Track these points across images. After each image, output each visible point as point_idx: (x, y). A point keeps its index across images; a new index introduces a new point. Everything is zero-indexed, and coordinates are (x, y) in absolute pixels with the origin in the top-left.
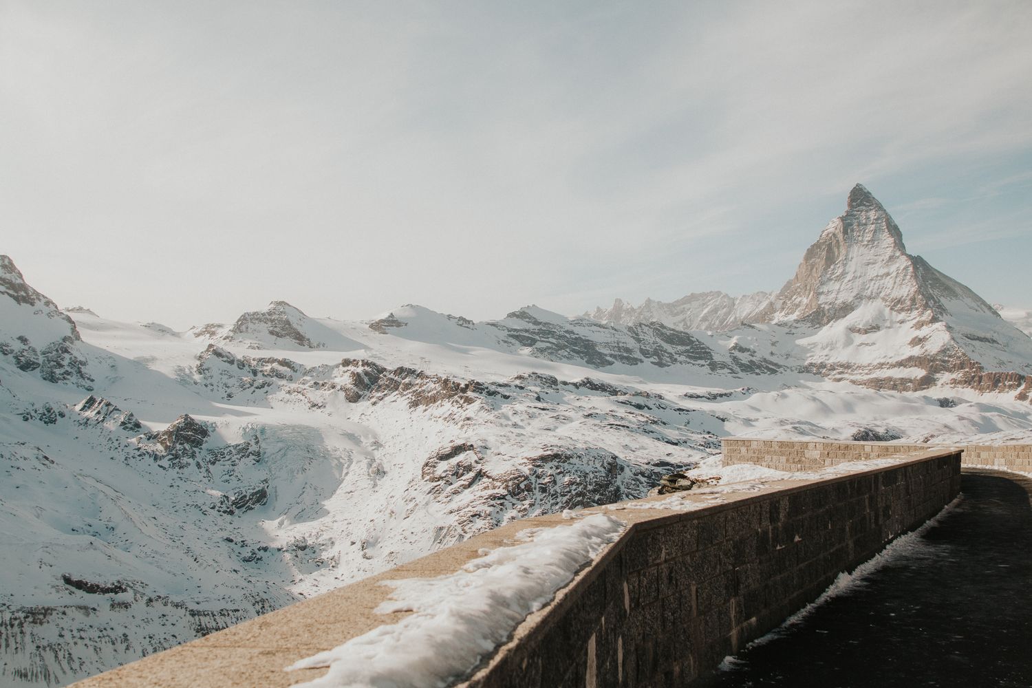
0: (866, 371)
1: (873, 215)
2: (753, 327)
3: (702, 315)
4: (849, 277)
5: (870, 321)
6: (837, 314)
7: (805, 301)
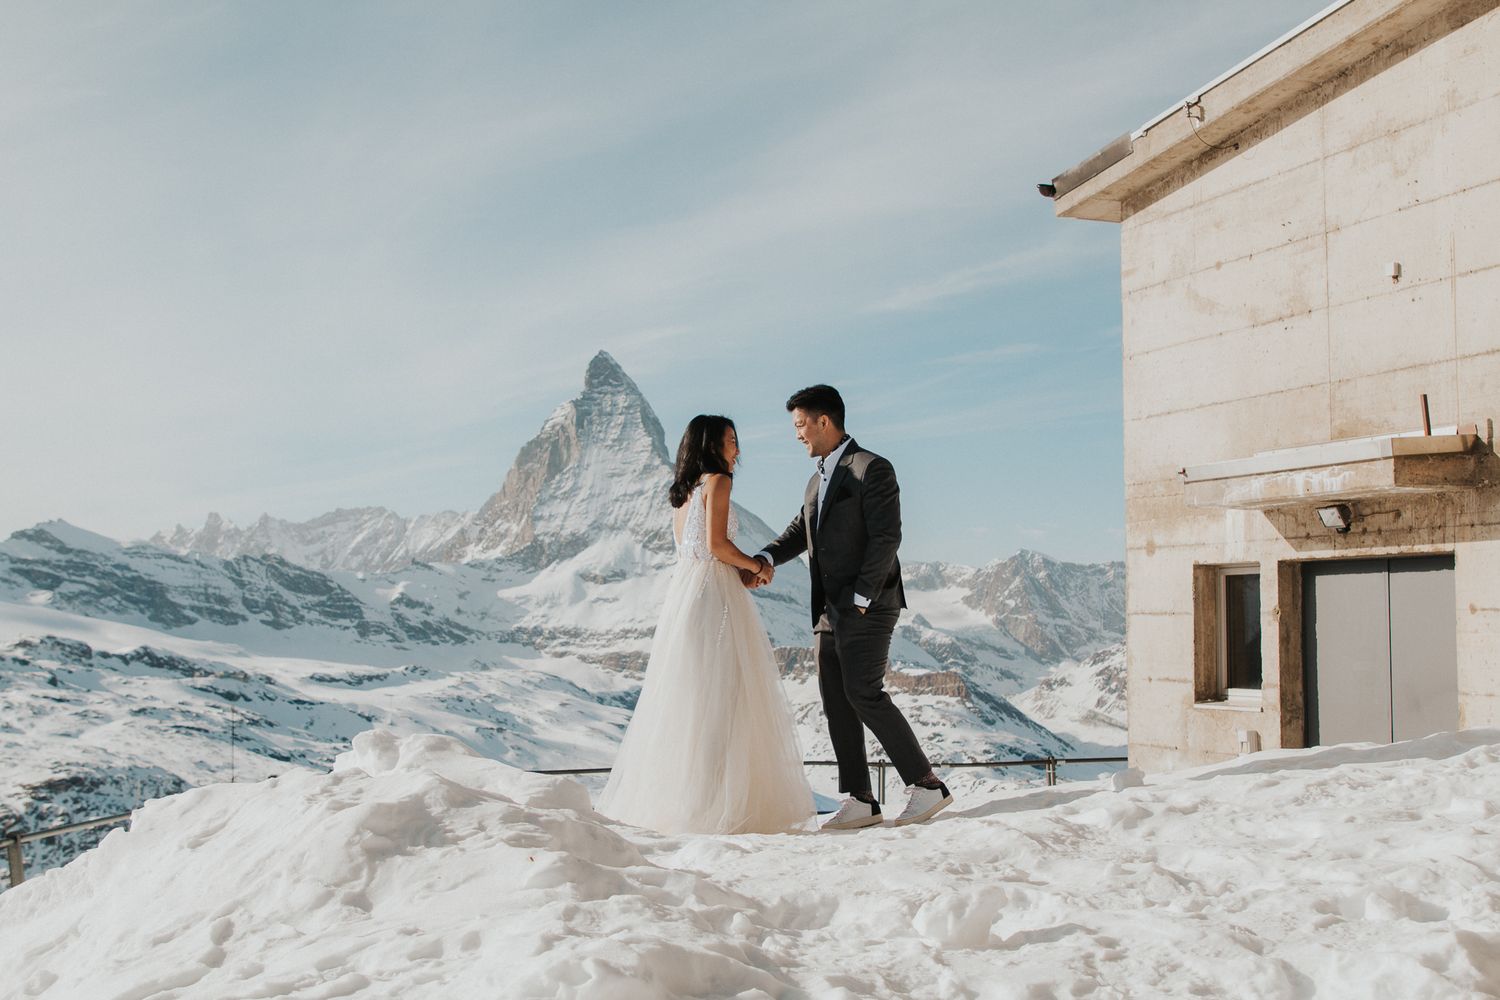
0: (603, 642)
1: (622, 400)
2: (430, 568)
3: (353, 545)
4: (583, 494)
5: (612, 564)
6: (563, 551)
7: (515, 529)
